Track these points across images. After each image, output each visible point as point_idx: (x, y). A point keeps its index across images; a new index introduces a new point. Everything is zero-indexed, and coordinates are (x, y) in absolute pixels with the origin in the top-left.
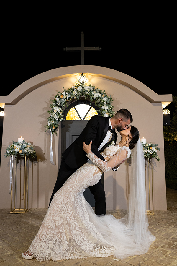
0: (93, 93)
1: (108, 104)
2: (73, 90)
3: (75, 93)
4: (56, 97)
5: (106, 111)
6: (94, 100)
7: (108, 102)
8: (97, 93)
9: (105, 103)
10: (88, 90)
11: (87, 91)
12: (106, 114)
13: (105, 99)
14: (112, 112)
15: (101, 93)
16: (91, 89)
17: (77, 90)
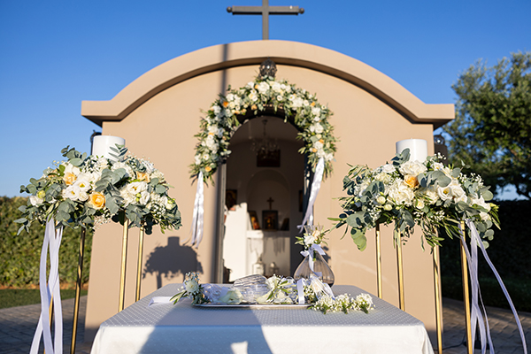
0: (292, 97)
1: (323, 122)
2: (248, 91)
3: (253, 97)
4: (213, 105)
5: (320, 136)
6: (294, 112)
7: (323, 116)
8: (300, 98)
9: (317, 119)
10: (280, 91)
11: (279, 94)
12: (318, 142)
13: (316, 111)
14: (330, 138)
15: (307, 99)
16: (288, 89)
17: (258, 91)
